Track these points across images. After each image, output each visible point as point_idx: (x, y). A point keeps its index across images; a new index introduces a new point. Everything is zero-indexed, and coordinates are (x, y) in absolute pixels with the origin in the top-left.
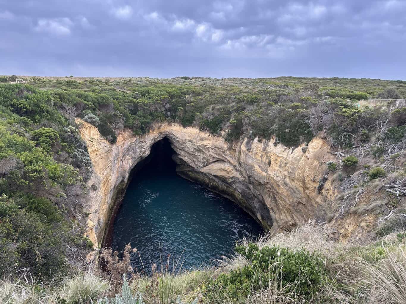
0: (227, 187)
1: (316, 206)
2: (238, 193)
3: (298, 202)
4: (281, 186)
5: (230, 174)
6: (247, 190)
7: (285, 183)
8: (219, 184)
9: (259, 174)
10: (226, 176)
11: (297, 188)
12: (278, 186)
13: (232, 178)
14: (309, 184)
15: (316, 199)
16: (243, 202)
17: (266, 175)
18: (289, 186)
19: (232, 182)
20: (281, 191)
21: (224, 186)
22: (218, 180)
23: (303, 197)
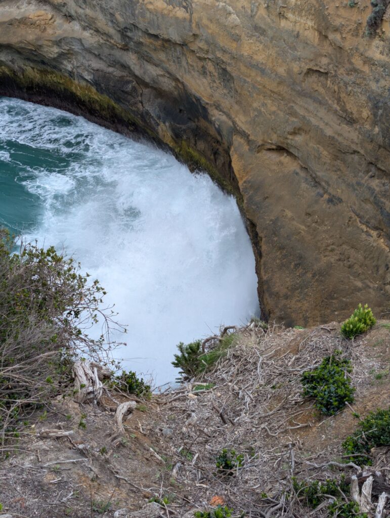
0: (44, 72)
1: (366, 69)
2: (84, 83)
3: (305, 71)
4: (244, 37)
5: (50, 31)
6: (111, 69)
7: (256, 28)
8: (16, 67)
9: (163, 16)
10: (38, 39)
11: (298, 36)
12: (237, 39)
13: (58, 43)
14: (338, 16)
15: (366, 51)
16: (100, 106)
17: (187, 15)
18: (270, 33)
19: (61, 55)
20: (246, 51)
21: (32, 72)
22: (10, 58)
23: (321, 55)
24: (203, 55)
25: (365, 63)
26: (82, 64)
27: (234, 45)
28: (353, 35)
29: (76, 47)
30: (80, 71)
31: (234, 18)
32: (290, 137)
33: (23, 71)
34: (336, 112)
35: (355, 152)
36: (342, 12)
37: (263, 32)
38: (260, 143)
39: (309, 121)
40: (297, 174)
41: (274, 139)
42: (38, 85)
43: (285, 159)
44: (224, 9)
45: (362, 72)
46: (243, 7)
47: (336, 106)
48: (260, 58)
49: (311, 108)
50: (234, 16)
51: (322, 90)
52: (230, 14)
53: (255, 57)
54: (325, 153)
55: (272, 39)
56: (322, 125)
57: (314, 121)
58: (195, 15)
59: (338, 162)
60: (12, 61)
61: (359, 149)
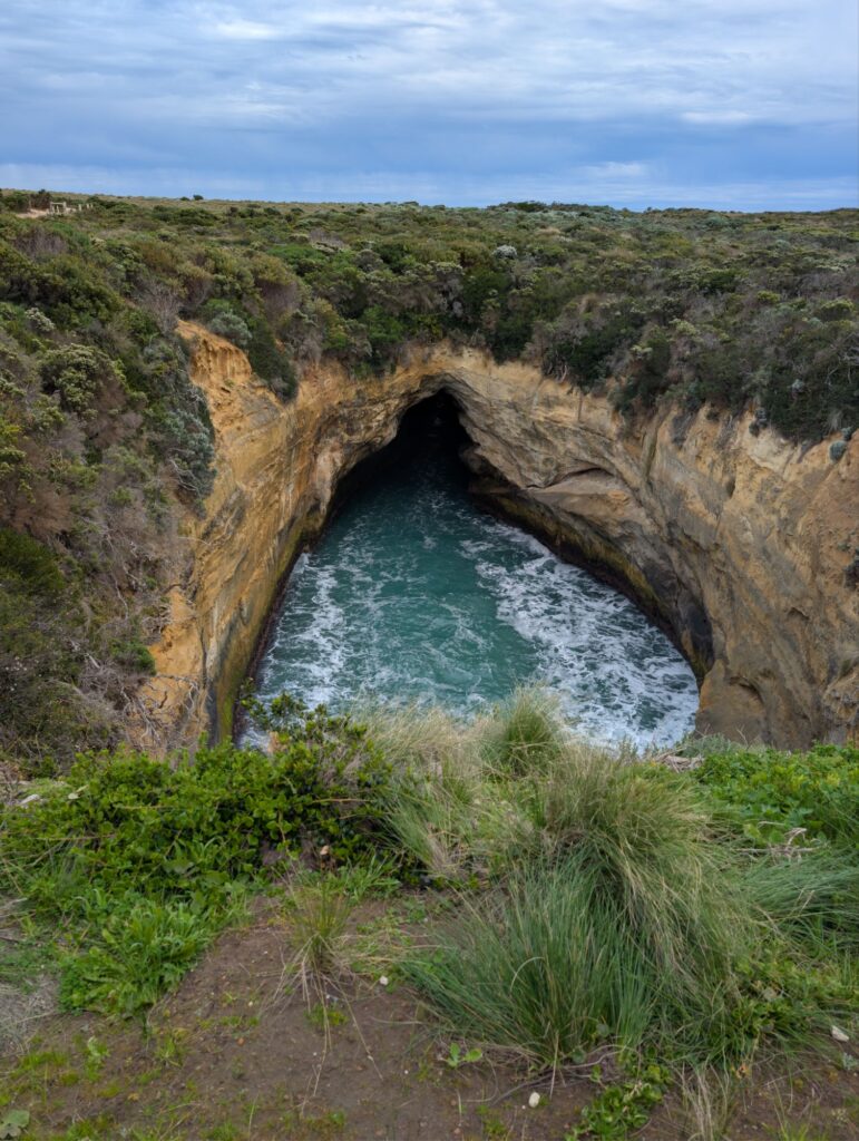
0: (609, 549)
1: (837, 624)
2: (636, 569)
3: (790, 609)
4: (753, 558)
5: (620, 511)
6: (661, 562)
7: (765, 551)
8: (586, 538)
9: (698, 518)
10: (606, 517)
11: (794, 569)
12: (746, 558)
13: (623, 524)
14: (829, 557)
15: (842, 603)
16: (647, 596)
17: (715, 523)
18: (774, 559)
19: (623, 537)
20: (750, 573)
21: (599, 547)
22: (583, 528)
23: (808, 596)
24: (719, 567)
25: (837, 617)
26: (639, 550)
27: (743, 564)
28: (836, 582)
29: (637, 533)
30: (635, 556)
31: (749, 536)
32: (760, 678)
33: (591, 543)
34: (802, 663)
35: (805, 717)
36: (834, 553)
37: (769, 558)
38: (735, 675)
39: (778, 666)
40: (759, 722)
41: (748, 675)
42: (602, 560)
43: (753, 702)
44: (744, 524)
45: (833, 626)
46: (760, 526)
47: (804, 659)
48: (760, 583)
49: (786, 652)
50: (749, 533)
51: (799, 636)
52: (746, 530)
53: (756, 581)
54: (783, 707)
55: (773, 567)
56: (787, 675)
57: (783, 667)
58: (721, 524)
59: (791, 723)
60: (584, 532)
61: (809, 715)
